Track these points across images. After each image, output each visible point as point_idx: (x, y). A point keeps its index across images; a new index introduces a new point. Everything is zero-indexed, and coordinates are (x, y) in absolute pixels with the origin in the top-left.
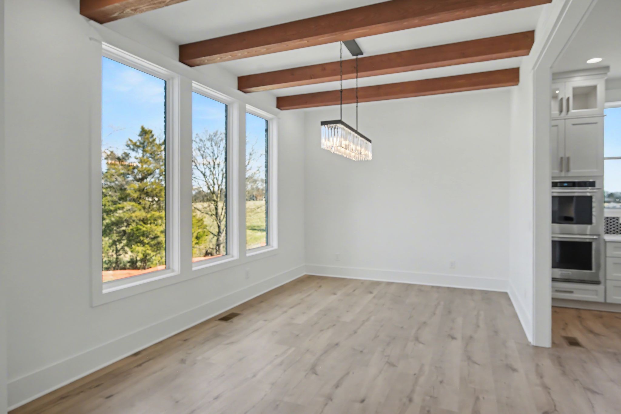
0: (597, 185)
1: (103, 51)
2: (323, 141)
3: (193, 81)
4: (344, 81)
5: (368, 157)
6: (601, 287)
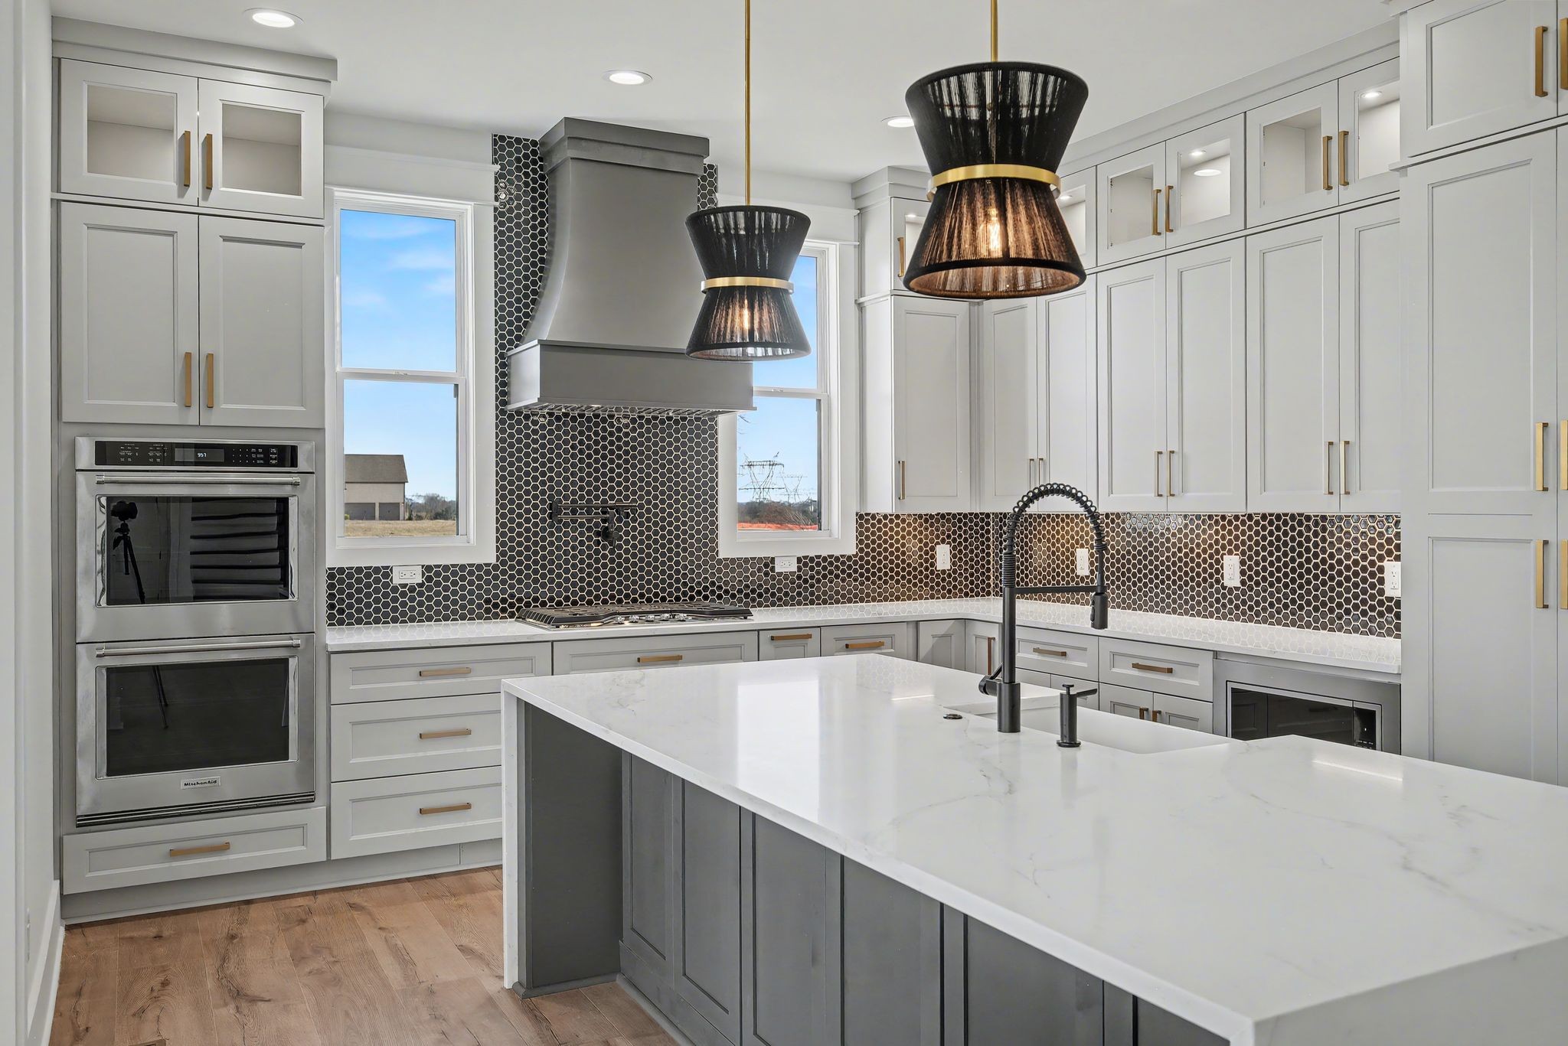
0: (305, 460)
6: (318, 809)
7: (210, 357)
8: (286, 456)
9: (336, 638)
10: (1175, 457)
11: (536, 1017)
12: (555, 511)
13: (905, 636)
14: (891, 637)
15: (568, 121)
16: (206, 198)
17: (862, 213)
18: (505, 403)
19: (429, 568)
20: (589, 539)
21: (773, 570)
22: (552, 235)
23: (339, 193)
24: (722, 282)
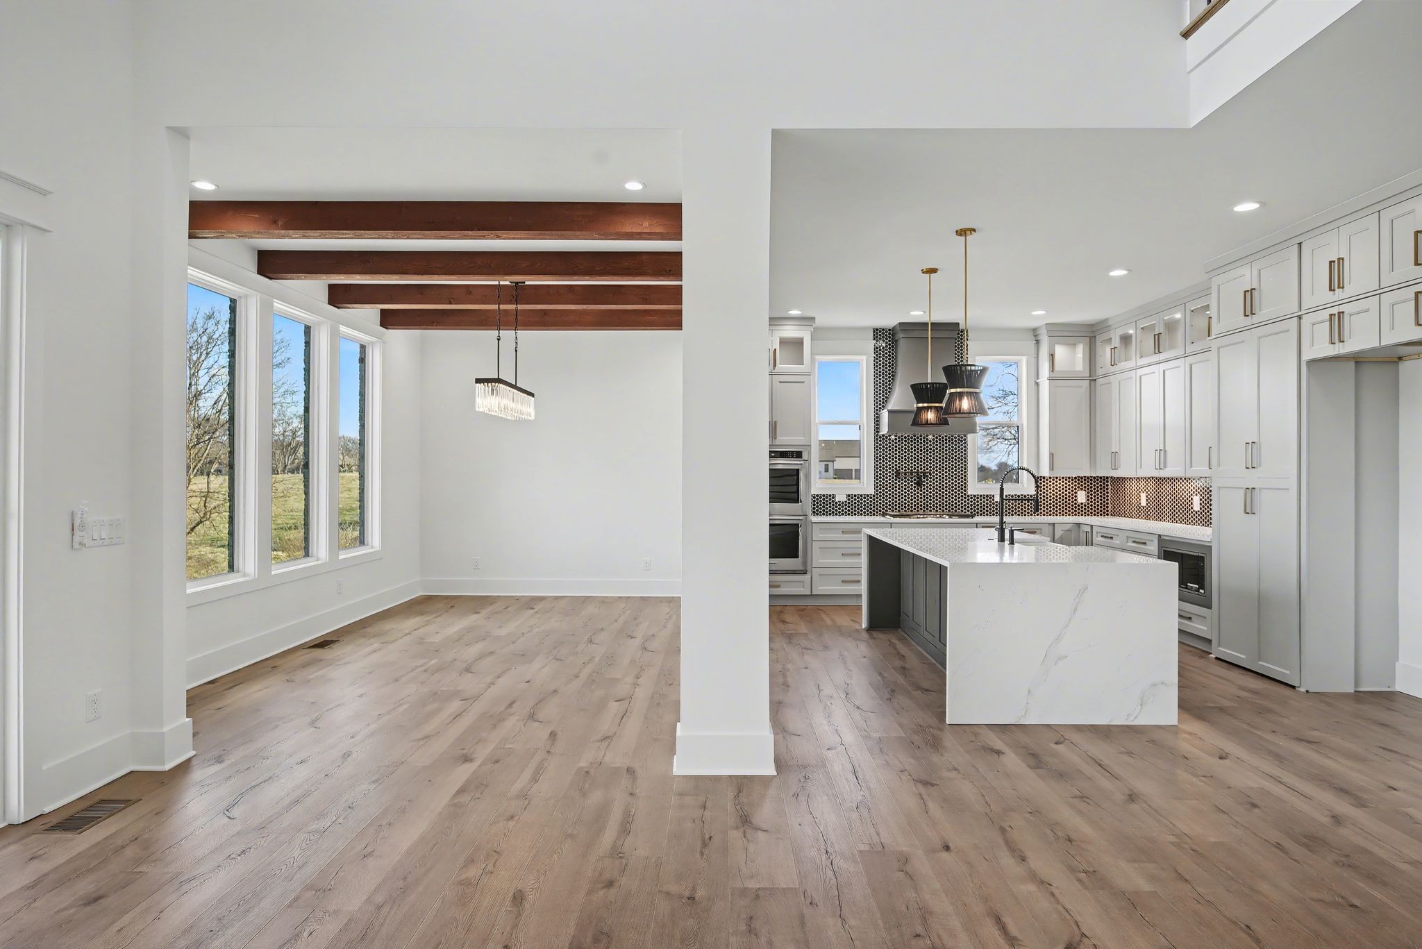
0: (805, 456)
1: (189, 276)
2: (478, 400)
3: (275, 300)
4: (518, 306)
5: (530, 416)
6: (808, 577)
7: (775, 422)
8: (798, 455)
9: (814, 519)
10: (1162, 452)
11: (872, 638)
12: (898, 474)
13: (1048, 529)
14: (1040, 529)
15: (900, 324)
16: (774, 369)
17: (1038, 342)
18: (878, 432)
19: (849, 496)
20: (912, 485)
21: (993, 500)
22: (897, 361)
23: (818, 357)
24: (921, 405)
